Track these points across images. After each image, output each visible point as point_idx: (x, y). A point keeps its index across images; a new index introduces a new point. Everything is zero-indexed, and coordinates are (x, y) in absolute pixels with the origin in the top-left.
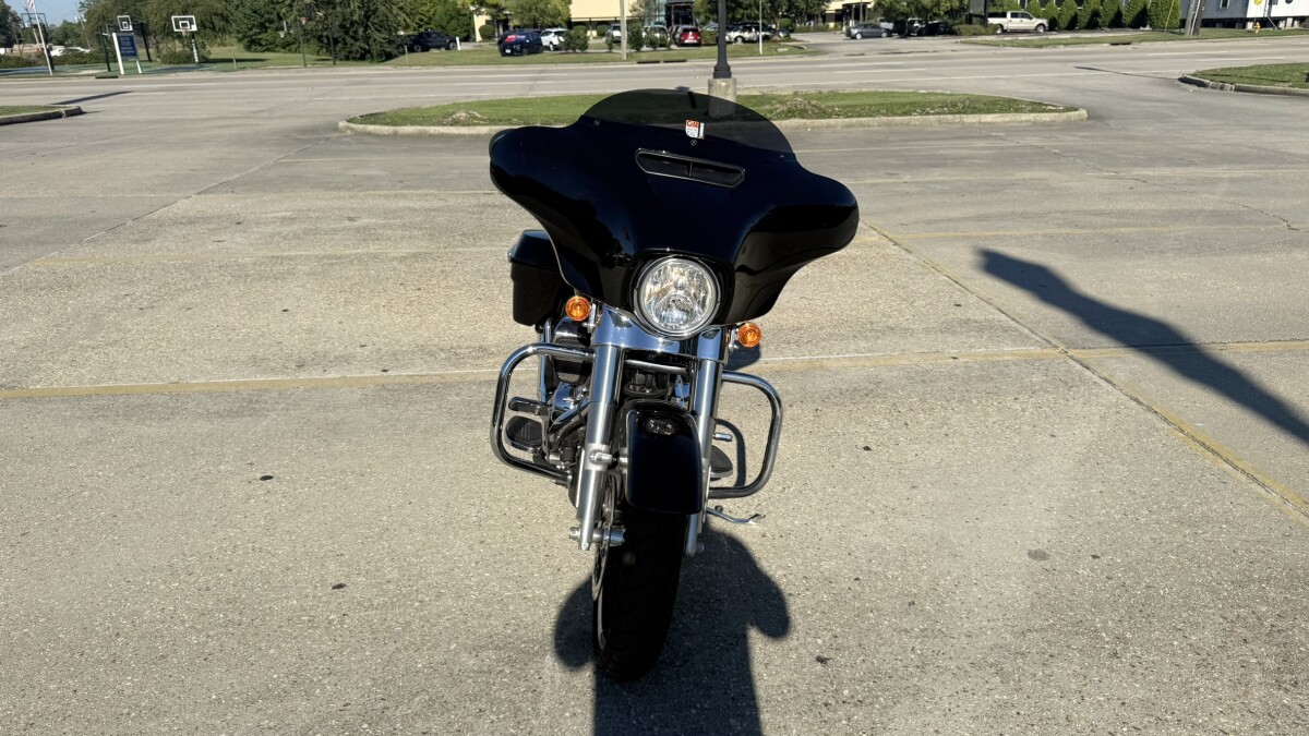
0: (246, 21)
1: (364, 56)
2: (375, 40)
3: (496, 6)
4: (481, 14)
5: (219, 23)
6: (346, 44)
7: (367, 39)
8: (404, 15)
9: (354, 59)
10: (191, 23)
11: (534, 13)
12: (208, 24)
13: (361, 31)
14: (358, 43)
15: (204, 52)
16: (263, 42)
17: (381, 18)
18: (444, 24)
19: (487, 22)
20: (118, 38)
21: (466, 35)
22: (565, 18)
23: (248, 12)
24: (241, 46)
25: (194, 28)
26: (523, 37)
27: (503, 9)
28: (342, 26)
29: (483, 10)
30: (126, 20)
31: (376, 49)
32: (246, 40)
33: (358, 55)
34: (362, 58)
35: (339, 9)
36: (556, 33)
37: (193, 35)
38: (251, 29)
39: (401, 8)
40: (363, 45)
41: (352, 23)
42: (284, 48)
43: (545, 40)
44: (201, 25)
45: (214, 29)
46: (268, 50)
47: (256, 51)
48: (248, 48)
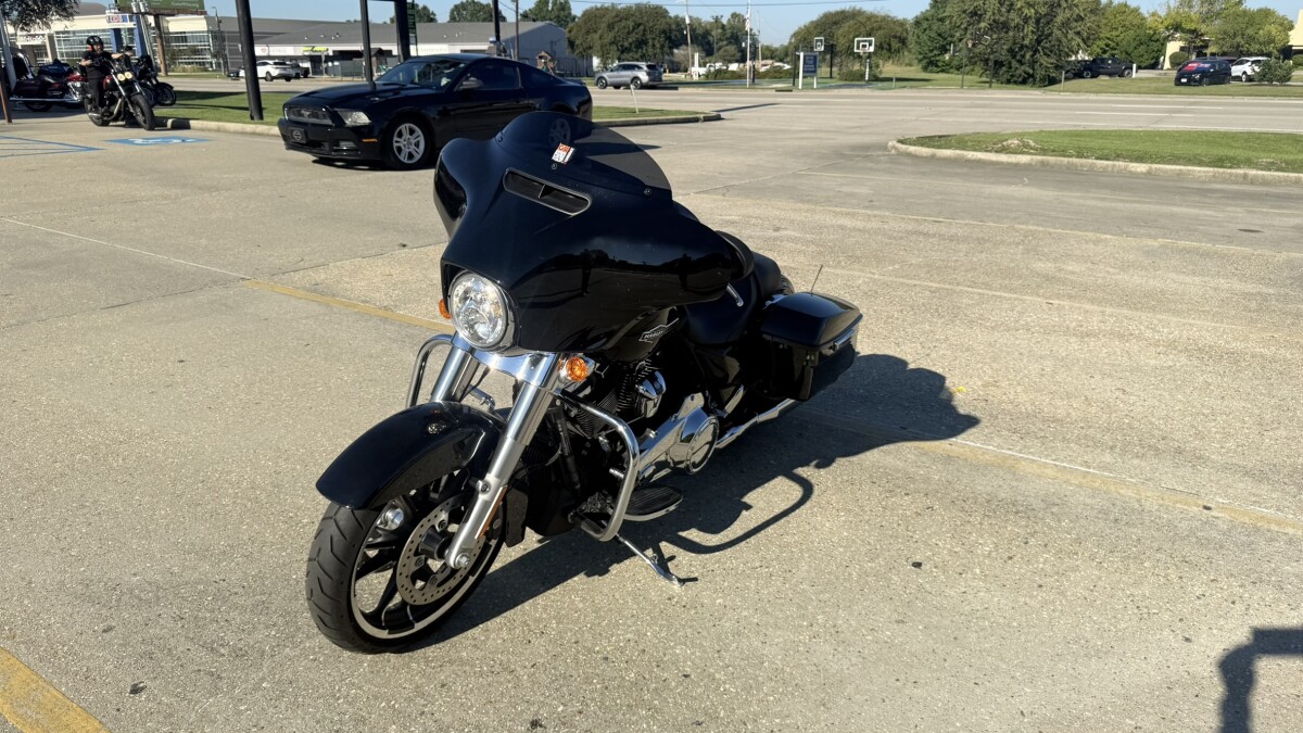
0: (929, 43)
1: (1025, 80)
2: (1041, 64)
3: (1193, 32)
4: (1174, 39)
5: (895, 44)
6: (1010, 68)
7: (1033, 63)
8: (1080, 40)
9: (1015, 82)
10: (870, 45)
11: (1239, 39)
12: (886, 46)
13: (1028, 56)
14: (1023, 68)
15: (877, 71)
16: (940, 64)
17: (1053, 43)
18: (1130, 50)
19: (1182, 49)
20: (805, 57)
21: (1153, 61)
22: (1279, 45)
23: (933, 35)
24: (920, 66)
25: (872, 49)
26: (1207, 66)
27: (1202, 35)
28: (1011, 51)
29: (1177, 35)
30: (821, 41)
31: (1040, 73)
32: (925, 61)
33: (1020, 79)
34: (1024, 82)
35: (1011, 33)
36: (1253, 62)
37: (870, 56)
38: (932, 51)
39: (1078, 33)
40: (1027, 69)
41: (1022, 47)
42: (958, 69)
43: (1236, 70)
44: (879, 47)
45: (889, 50)
46: (942, 71)
47: (931, 72)
48: (925, 69)
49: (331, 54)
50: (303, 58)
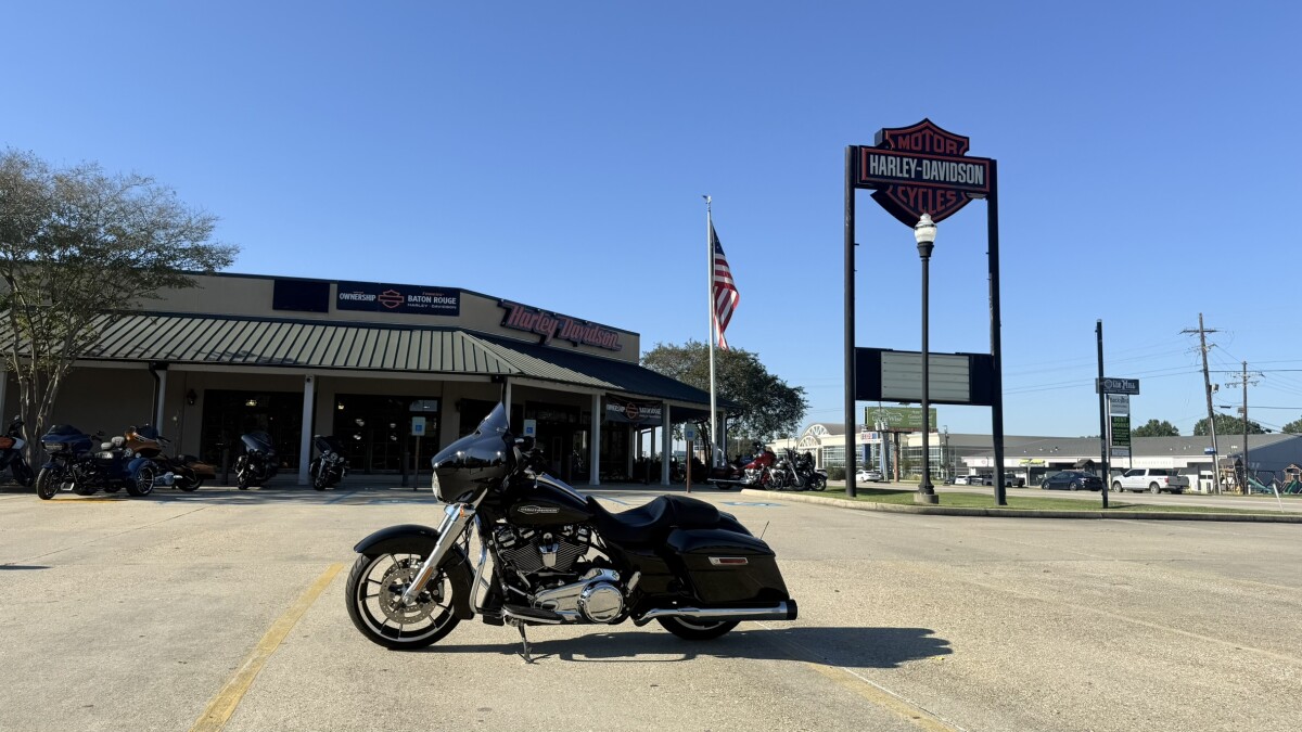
49: (1047, 465)
50: (1020, 470)
